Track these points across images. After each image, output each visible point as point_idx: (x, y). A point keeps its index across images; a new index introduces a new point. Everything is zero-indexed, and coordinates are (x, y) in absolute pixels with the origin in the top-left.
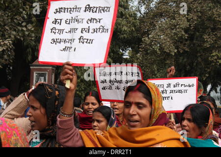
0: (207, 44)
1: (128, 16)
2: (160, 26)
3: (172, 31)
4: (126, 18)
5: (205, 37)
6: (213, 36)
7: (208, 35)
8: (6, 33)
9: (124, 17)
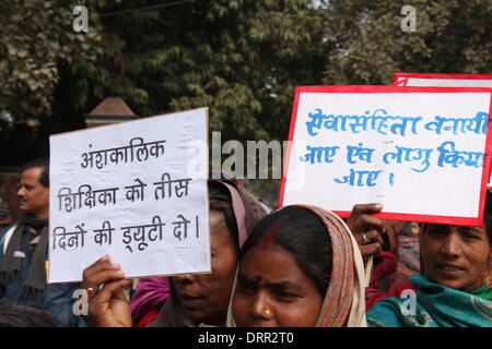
0: (473, 68)
1: (295, 8)
2: (369, 29)
3: (399, 41)
4: (292, 11)
5: (467, 53)
6: (486, 51)
7: (475, 49)
8: (37, 47)
9: (286, 10)
